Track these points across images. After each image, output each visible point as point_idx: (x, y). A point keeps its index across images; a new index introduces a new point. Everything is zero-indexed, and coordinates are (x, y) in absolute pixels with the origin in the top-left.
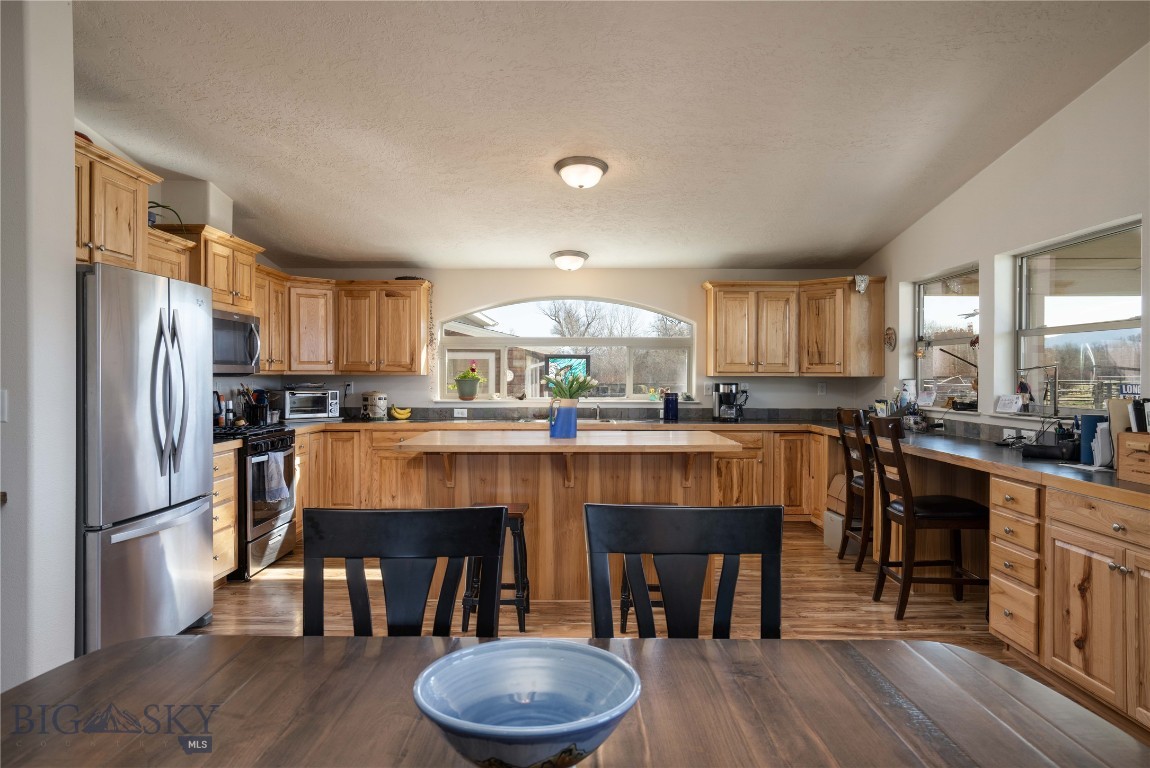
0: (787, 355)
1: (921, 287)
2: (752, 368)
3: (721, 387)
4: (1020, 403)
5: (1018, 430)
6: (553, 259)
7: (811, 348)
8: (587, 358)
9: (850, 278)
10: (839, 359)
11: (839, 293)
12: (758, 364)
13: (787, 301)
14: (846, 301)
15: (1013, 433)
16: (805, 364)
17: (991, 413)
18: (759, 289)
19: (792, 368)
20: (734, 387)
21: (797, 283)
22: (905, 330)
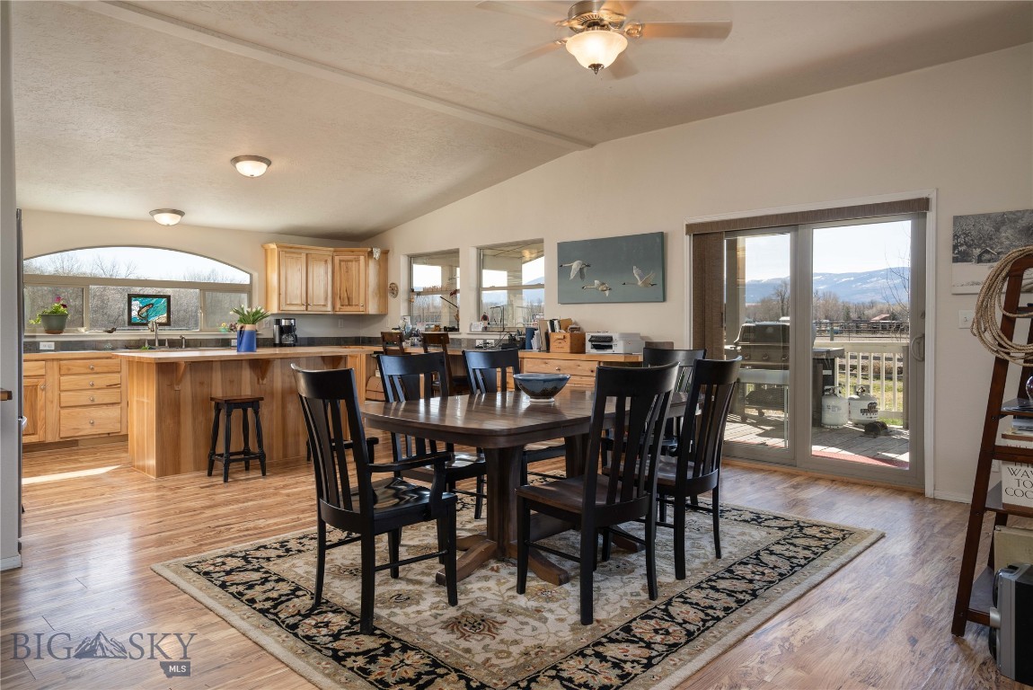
0: (326, 299)
1: (414, 258)
2: (304, 308)
3: (283, 321)
4: (482, 326)
5: (485, 340)
6: (152, 215)
7: (342, 294)
8: (168, 298)
9: (369, 250)
10: (362, 303)
11: (362, 258)
12: (307, 305)
13: (326, 261)
14: (367, 265)
15: (481, 342)
16: (338, 306)
17: (468, 332)
18: (307, 252)
19: (329, 308)
20: (292, 321)
21: (332, 249)
22: (403, 287)
